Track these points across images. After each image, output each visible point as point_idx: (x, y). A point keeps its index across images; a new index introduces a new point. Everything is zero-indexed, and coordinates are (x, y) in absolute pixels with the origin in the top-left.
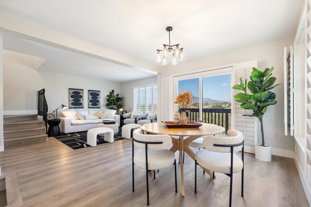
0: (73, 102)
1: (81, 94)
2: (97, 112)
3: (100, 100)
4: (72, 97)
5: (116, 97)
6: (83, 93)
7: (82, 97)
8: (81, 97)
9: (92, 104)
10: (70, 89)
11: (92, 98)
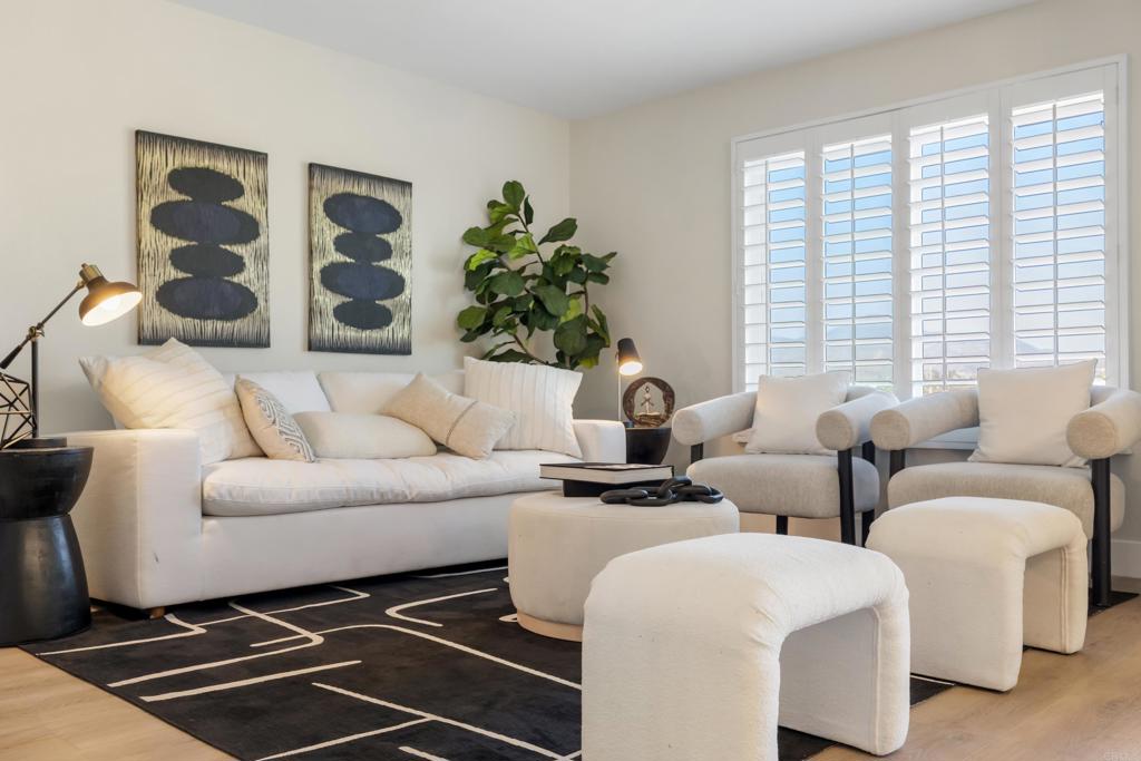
0: (173, 274)
1: (246, 203)
2: (405, 392)
3: (406, 274)
4: (164, 218)
5: (548, 252)
6: (262, 192)
7: (256, 235)
8: (248, 228)
9: (340, 313)
10: (143, 138)
11: (340, 244)
